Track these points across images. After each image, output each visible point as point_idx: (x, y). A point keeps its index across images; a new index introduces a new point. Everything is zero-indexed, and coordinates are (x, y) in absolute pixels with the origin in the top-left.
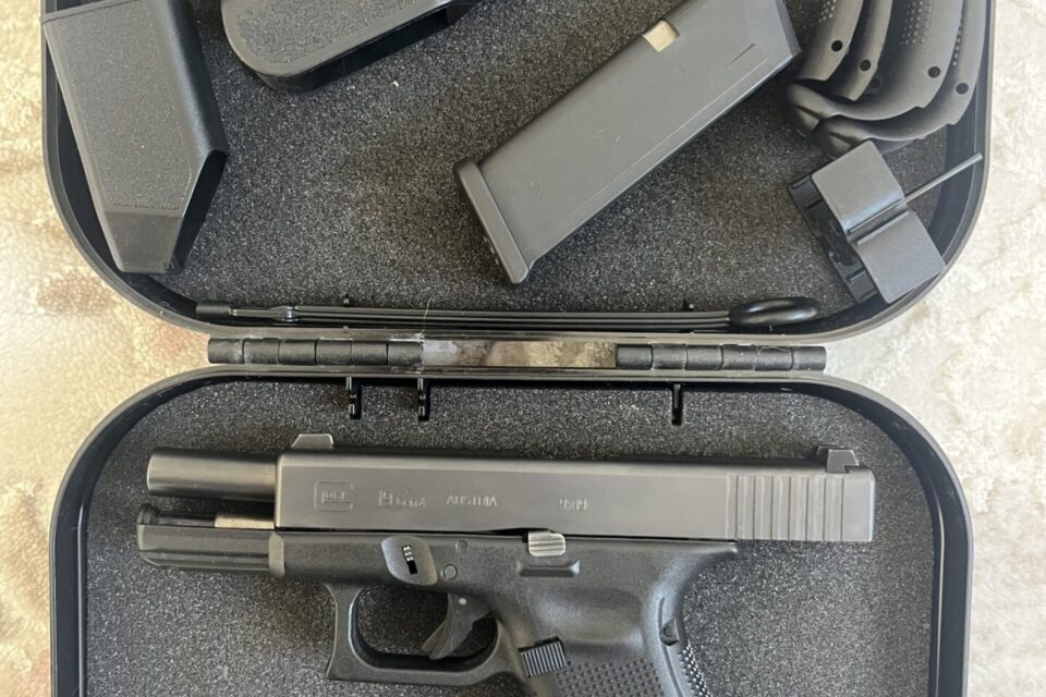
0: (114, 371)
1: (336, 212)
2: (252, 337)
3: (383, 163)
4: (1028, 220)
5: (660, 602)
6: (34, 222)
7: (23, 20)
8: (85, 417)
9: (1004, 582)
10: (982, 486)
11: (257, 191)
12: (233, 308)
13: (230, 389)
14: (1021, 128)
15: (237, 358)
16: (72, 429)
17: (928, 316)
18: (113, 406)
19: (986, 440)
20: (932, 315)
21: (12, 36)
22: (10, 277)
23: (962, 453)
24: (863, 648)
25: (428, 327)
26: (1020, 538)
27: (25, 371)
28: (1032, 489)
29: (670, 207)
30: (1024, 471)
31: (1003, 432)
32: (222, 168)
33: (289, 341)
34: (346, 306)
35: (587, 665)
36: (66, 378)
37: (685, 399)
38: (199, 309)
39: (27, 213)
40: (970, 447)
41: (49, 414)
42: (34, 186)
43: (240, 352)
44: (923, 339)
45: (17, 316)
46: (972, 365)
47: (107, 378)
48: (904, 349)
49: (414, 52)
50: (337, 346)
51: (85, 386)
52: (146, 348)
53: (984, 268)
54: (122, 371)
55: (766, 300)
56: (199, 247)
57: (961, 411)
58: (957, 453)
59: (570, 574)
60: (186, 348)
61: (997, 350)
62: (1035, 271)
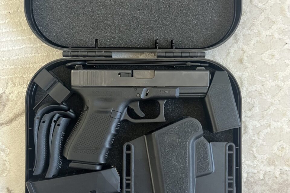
4: (269, 110)
10: (262, 173)
14: (266, 89)
19: (262, 162)
23: (257, 165)
26: (272, 185)
28: (274, 173)
30: (272, 169)
31: (266, 160)
40: (259, 164)
46: (258, 144)
53: (259, 122)
57: (256, 155)
58: (255, 165)
61: (264, 141)
62: (271, 122)
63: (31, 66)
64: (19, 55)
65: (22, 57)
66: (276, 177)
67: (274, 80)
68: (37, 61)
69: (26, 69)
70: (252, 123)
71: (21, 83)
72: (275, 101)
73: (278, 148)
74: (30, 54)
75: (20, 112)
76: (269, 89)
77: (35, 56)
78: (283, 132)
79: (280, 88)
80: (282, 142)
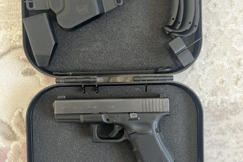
0: (37, 87)
1: (79, 54)
2: (64, 78)
3: (88, 44)
4: (212, 50)
5: (155, 124)
6: (20, 58)
7: (17, 20)
8: (31, 96)
9: (211, 121)
10: (206, 102)
11: (64, 50)
12: (60, 73)
13: (60, 88)
14: (210, 33)
15: (61, 82)
16: (29, 98)
17: (194, 69)
18: (36, 93)
19: (207, 93)
20: (195, 69)
21: (15, 23)
22: (16, 69)
24: (184, 134)
25: (97, 75)
26: (214, 112)
27: (19, 87)
28: (216, 102)
29: (143, 50)
30: (214, 99)
31: (210, 91)
32: (57, 46)
33: (71, 79)
34: (82, 71)
35: (142, 137)
36: (27, 88)
37: (147, 87)
38: (53, 73)
39: (19, 57)
40: (204, 94)
41: (24, 95)
42: (20, 51)
43: (62, 81)
44: (193, 74)
45: (17, 77)
46: (203, 79)
47: (35, 88)
48: (190, 76)
49: (93, 23)
50: (80, 79)
51: (31, 90)
52: (43, 82)
53: (204, 60)
54: (38, 86)
55: (162, 67)
56: (53, 61)
57: (202, 88)
58: (201, 96)
59: (138, 120)
60: (51, 82)
61: (208, 75)
62: (214, 60)
63: (14, 12)
64: (3, 3)
65: (6, 4)
66: (218, 106)
67: (217, 26)
68: (19, 8)
69: (9, 15)
70: (199, 61)
71: (6, 27)
72: (217, 43)
73: (219, 81)
74: (13, 3)
75: (5, 52)
76: (213, 33)
77: (18, 4)
78: (224, 69)
79: (222, 32)
80: (222, 77)
